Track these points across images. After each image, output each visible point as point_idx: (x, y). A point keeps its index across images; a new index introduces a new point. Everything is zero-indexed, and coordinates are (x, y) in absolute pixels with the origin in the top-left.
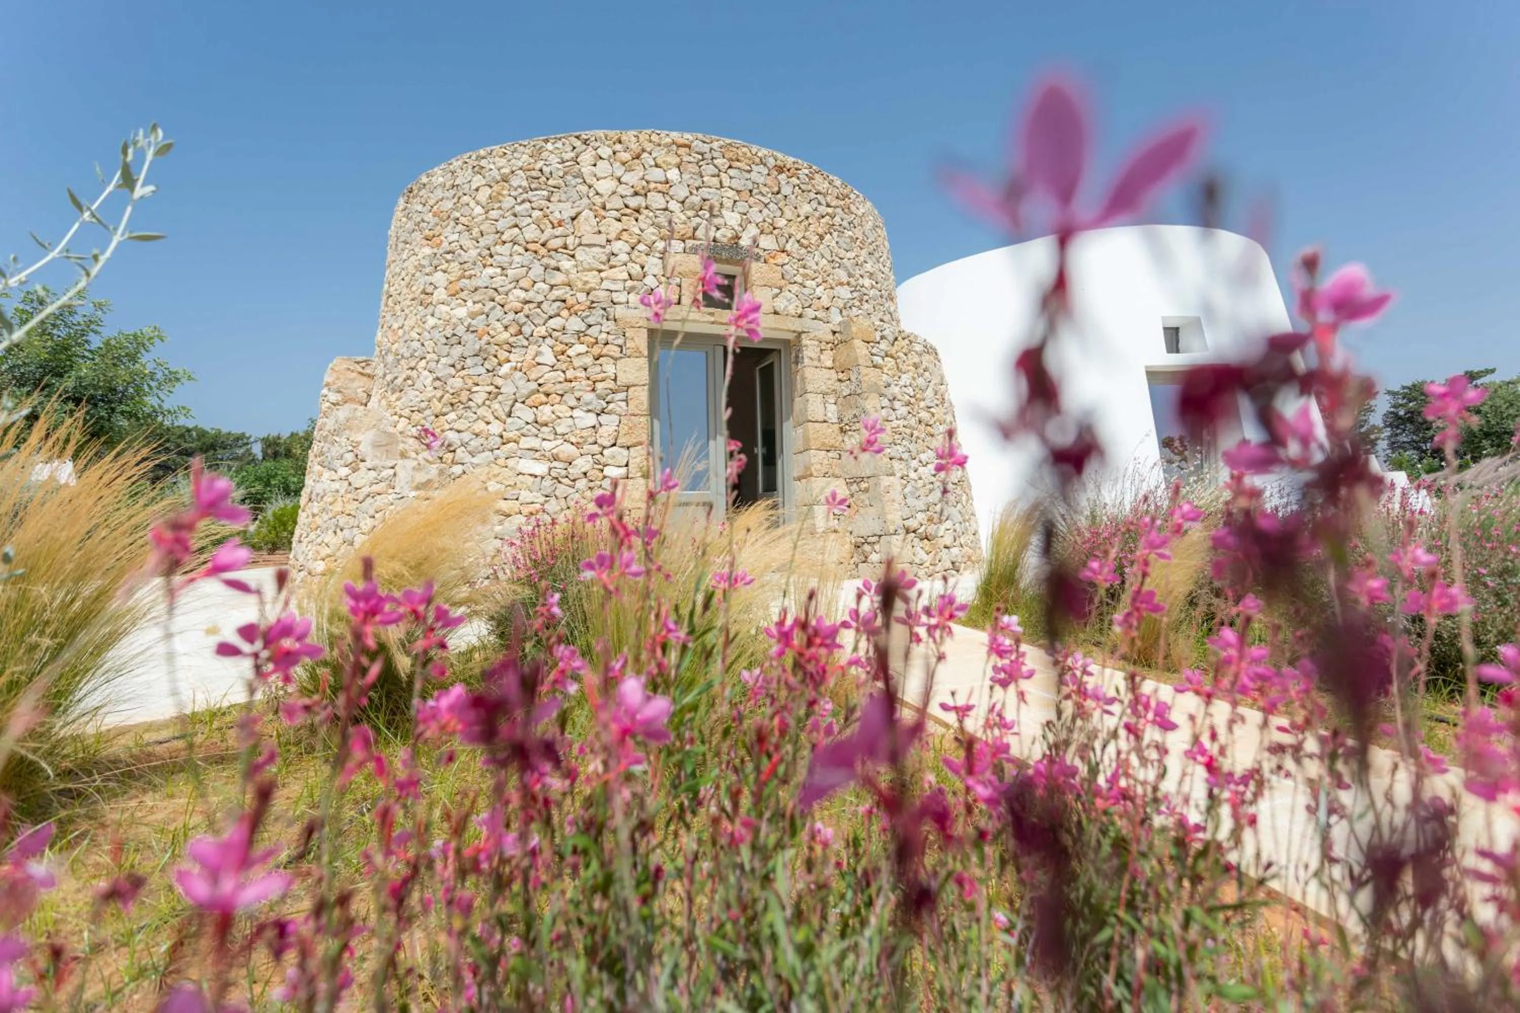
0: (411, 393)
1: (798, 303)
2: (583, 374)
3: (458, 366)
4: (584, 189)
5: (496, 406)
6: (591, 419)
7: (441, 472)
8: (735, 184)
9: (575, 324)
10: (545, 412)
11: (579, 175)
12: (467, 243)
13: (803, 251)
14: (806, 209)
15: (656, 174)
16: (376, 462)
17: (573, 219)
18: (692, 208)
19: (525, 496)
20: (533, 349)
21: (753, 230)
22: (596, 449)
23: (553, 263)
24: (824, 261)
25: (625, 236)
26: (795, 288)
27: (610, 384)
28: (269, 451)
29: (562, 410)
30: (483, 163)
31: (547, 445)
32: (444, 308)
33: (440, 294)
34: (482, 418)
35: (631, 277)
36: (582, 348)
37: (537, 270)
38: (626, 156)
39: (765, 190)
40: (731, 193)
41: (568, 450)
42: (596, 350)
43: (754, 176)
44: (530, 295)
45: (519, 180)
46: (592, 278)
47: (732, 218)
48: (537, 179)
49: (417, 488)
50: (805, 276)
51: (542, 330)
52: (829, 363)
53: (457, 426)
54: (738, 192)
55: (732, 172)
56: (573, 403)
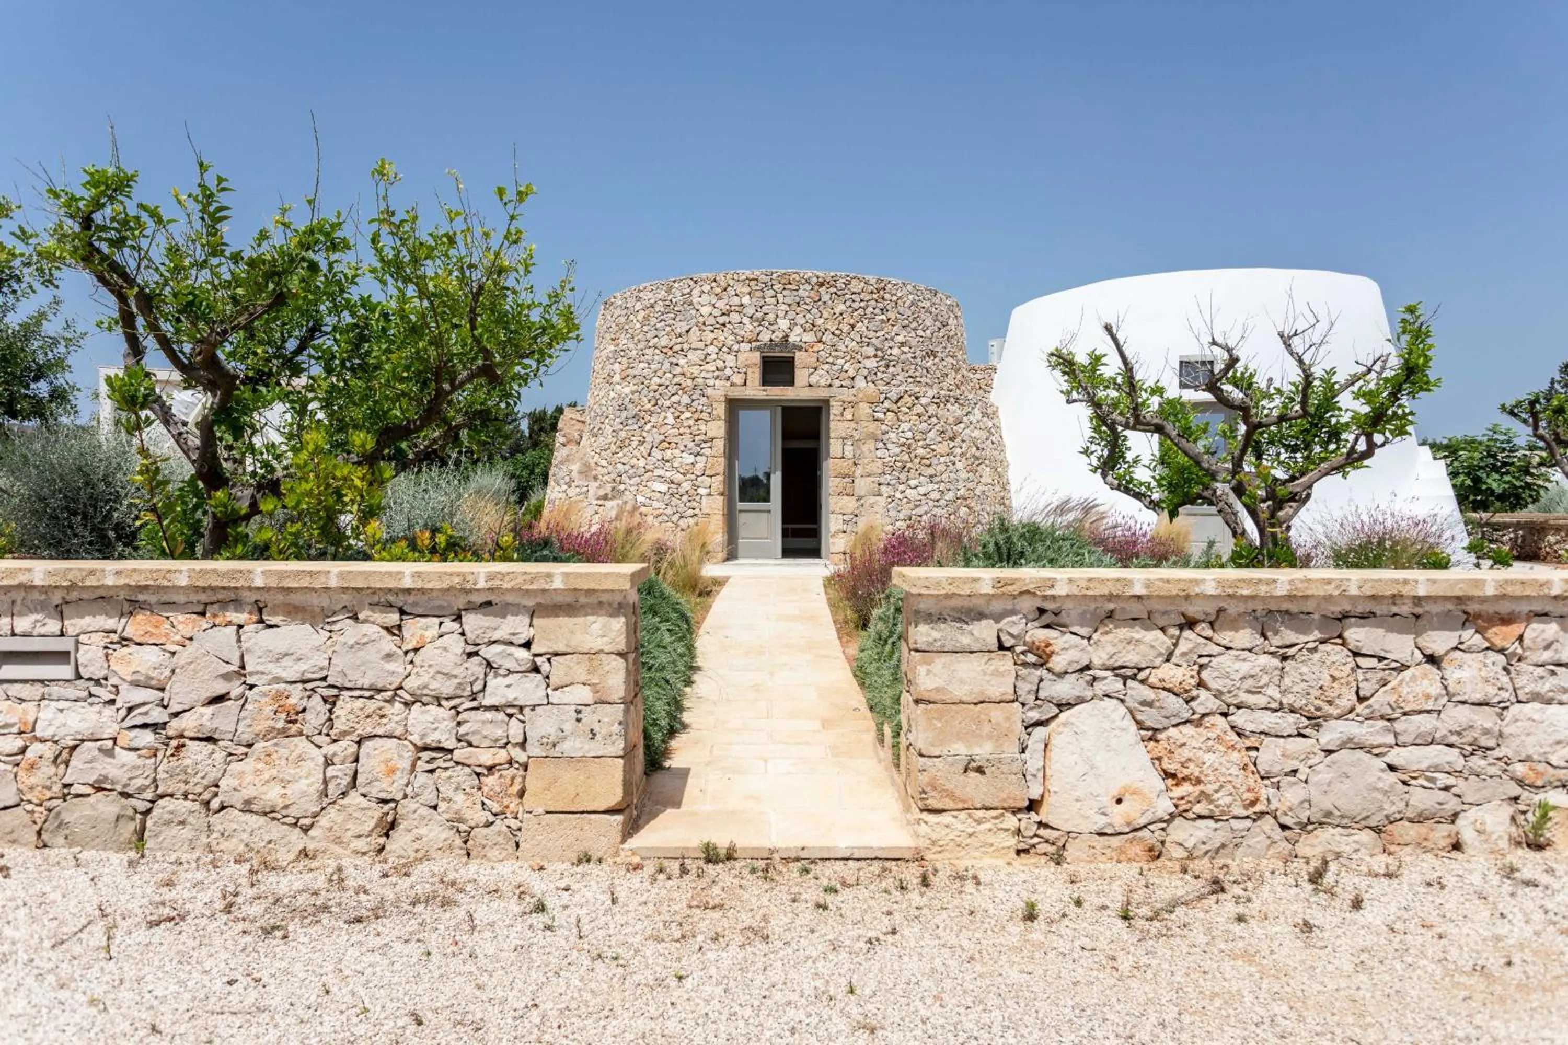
0: (602, 439)
1: (828, 377)
2: (688, 431)
3: (624, 424)
4: (693, 312)
5: (642, 448)
6: (691, 459)
7: (613, 489)
8: (787, 300)
9: (685, 400)
10: (668, 454)
11: (691, 304)
12: (632, 346)
13: (836, 339)
14: (841, 307)
15: (736, 301)
16: (581, 483)
17: (687, 332)
18: (757, 320)
19: (656, 504)
20: (663, 414)
21: (798, 330)
22: (693, 477)
23: (674, 361)
24: (854, 343)
25: (715, 342)
26: (827, 367)
27: (703, 437)
28: (536, 428)
29: (677, 452)
30: (641, 295)
31: (668, 474)
32: (618, 387)
33: (617, 378)
34: (635, 457)
35: (718, 369)
36: (688, 415)
37: (667, 365)
38: (718, 290)
39: (808, 300)
40: (784, 307)
41: (678, 477)
42: (696, 416)
43: (801, 293)
44: (662, 381)
45: (659, 307)
46: (695, 370)
47: (784, 324)
48: (669, 305)
49: (598, 499)
50: (837, 357)
51: (668, 403)
52: (850, 417)
53: (623, 460)
54: (789, 305)
55: (785, 293)
56: (682, 448)
